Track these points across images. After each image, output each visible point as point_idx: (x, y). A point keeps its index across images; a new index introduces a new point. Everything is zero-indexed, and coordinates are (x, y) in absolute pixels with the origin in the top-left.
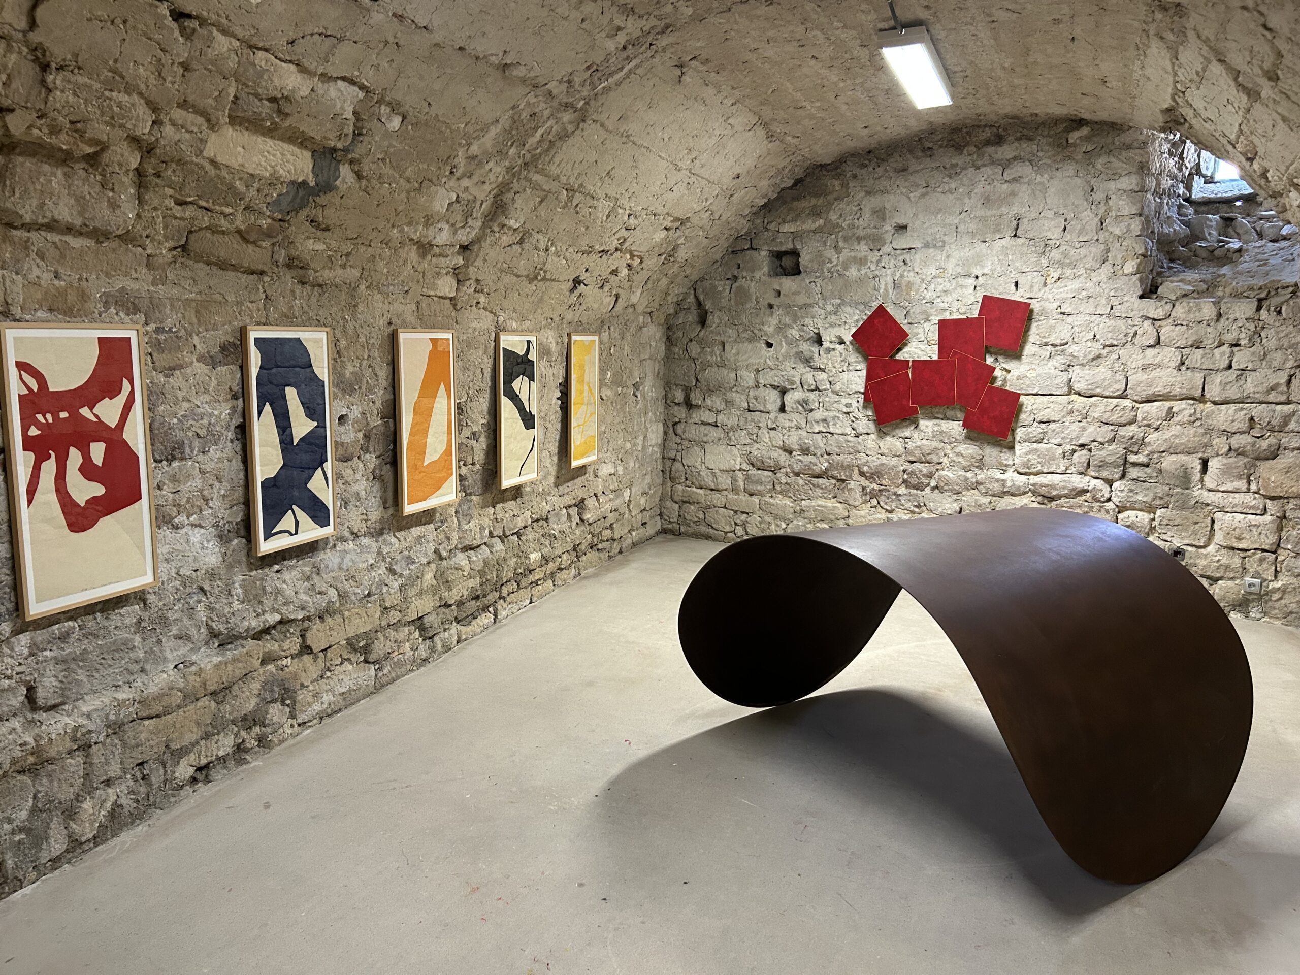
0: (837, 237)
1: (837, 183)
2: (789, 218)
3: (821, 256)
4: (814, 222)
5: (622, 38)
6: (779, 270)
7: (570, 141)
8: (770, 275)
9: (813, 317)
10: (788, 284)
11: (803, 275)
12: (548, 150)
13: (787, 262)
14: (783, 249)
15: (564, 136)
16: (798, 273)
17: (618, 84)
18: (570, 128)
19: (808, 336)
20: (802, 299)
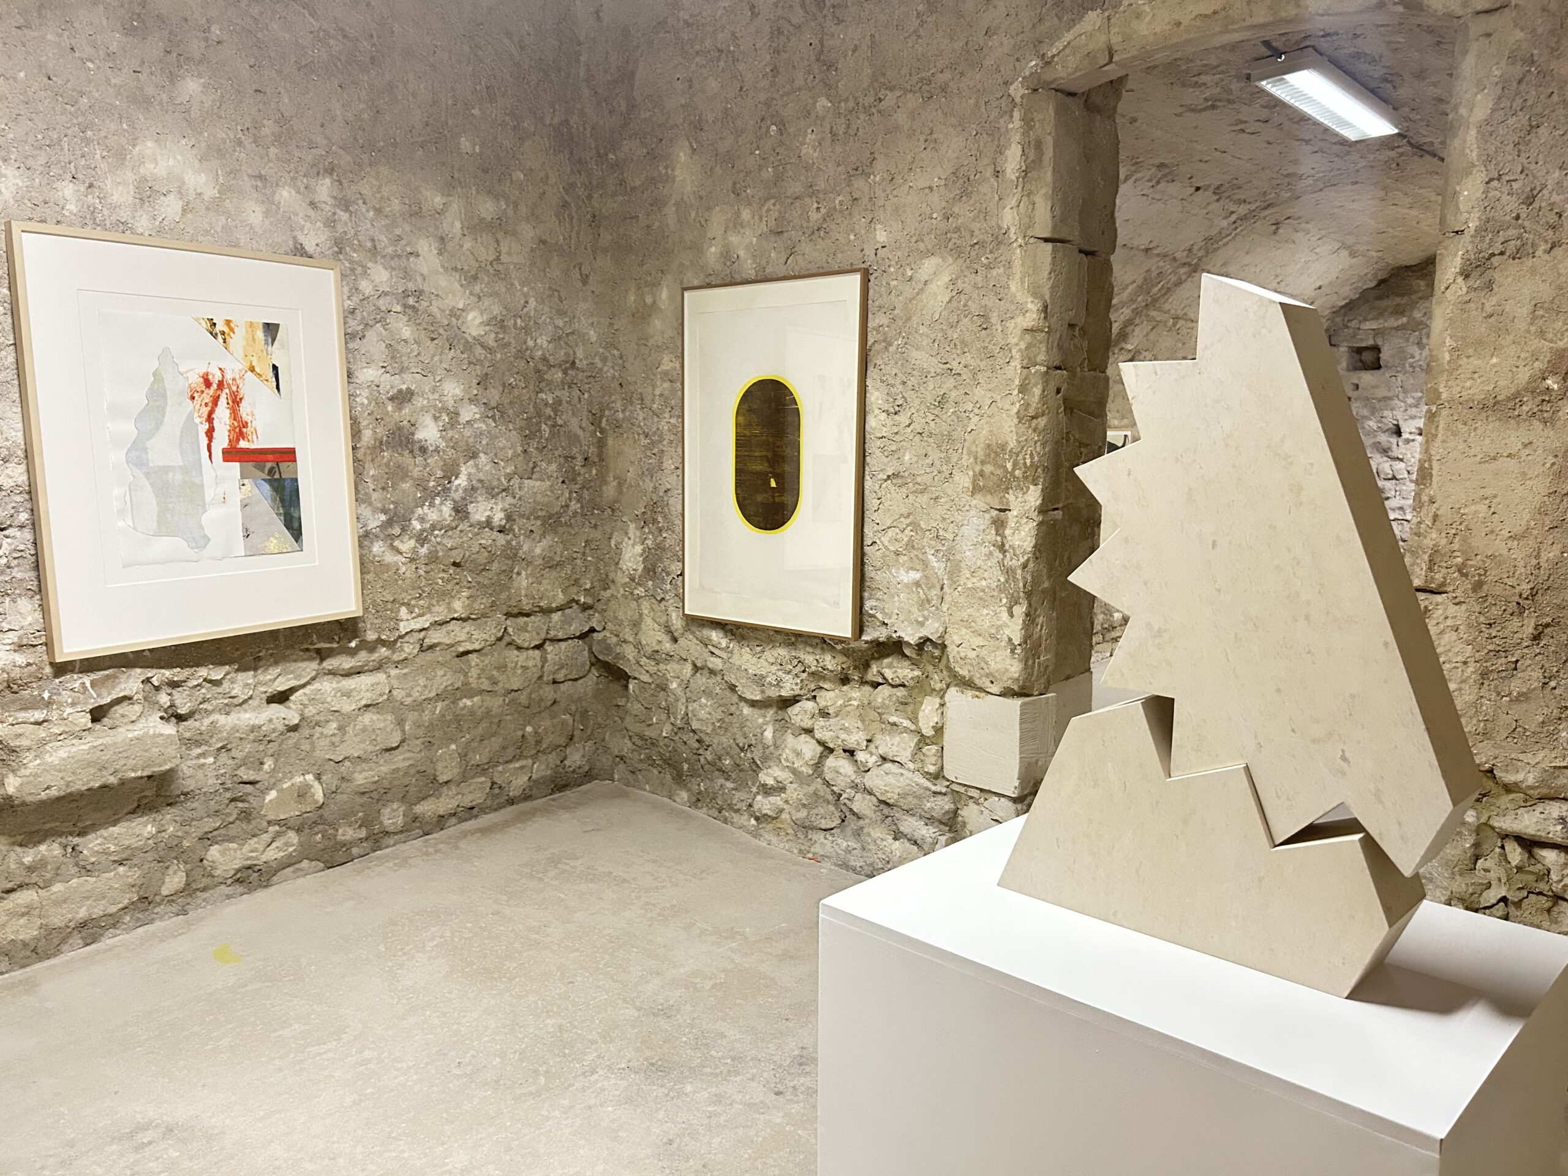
0: (1421, 334)
1: (1422, 283)
2: (1370, 316)
3: (1403, 352)
4: (1397, 320)
5: (1233, 218)
6: (1360, 364)
7: (1183, 286)
8: (1348, 370)
9: (1392, 410)
10: (1367, 378)
11: (1382, 370)
12: (1165, 294)
13: (1367, 357)
14: (1364, 345)
15: (1179, 283)
16: (1379, 367)
17: (1224, 245)
18: (1184, 277)
19: (1386, 427)
20: (1381, 393)
